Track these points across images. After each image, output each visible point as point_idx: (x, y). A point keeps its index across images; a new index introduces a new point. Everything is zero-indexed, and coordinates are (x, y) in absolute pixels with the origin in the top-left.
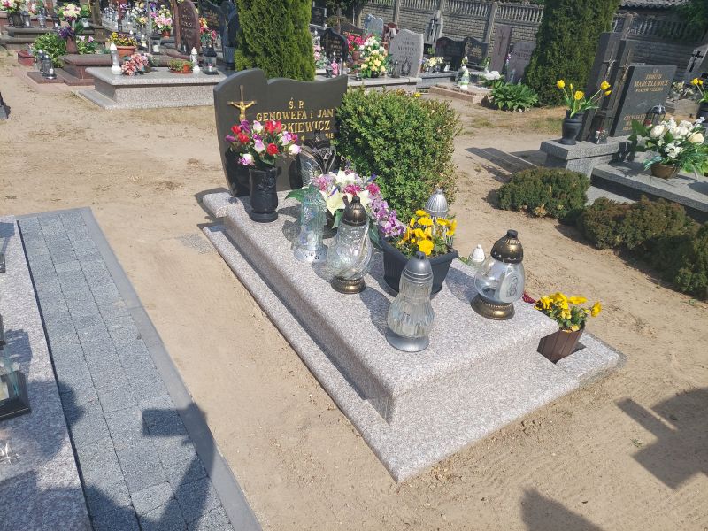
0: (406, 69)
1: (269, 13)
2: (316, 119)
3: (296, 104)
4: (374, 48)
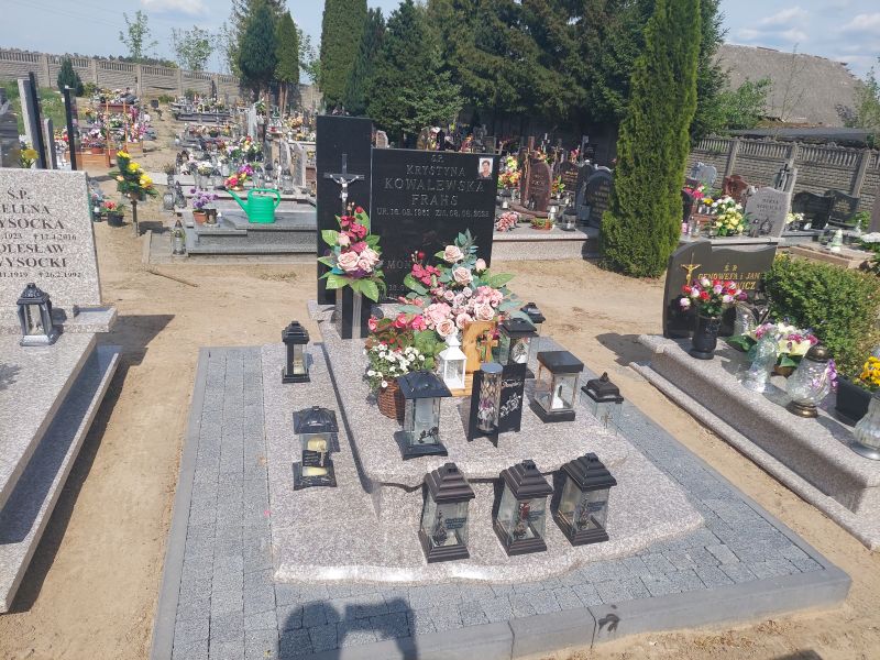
0: (766, 228)
2: (744, 280)
3: (731, 268)
4: (729, 205)
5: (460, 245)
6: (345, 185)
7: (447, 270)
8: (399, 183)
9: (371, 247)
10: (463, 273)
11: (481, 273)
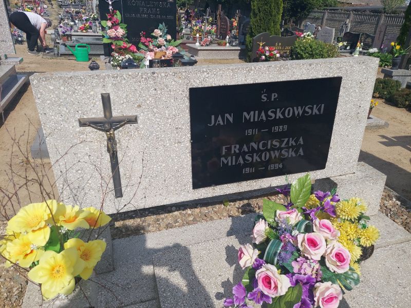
1: (264, 19)
2: (284, 50)
3: (278, 44)
4: (308, 36)
5: (161, 30)
6: (110, 3)
7: (155, 40)
8: (133, 3)
9: (122, 28)
10: (161, 40)
11: (169, 41)
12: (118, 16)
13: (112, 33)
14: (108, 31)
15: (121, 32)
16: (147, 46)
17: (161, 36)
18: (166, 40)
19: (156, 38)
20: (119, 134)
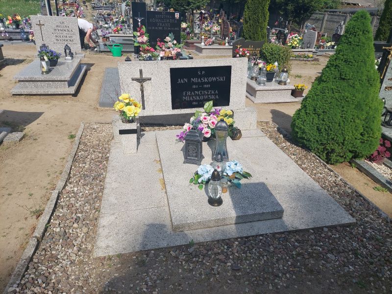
0: (308, 45)
1: (253, 25)
2: (255, 50)
3: (251, 46)
4: (296, 37)
5: (170, 37)
7: (166, 44)
8: (154, 20)
9: (146, 36)
10: (170, 44)
11: (175, 45)
12: (144, 29)
13: (140, 39)
14: (138, 38)
15: (145, 39)
16: (161, 48)
17: (170, 41)
18: (173, 44)
19: (167, 42)
20: (145, 84)
